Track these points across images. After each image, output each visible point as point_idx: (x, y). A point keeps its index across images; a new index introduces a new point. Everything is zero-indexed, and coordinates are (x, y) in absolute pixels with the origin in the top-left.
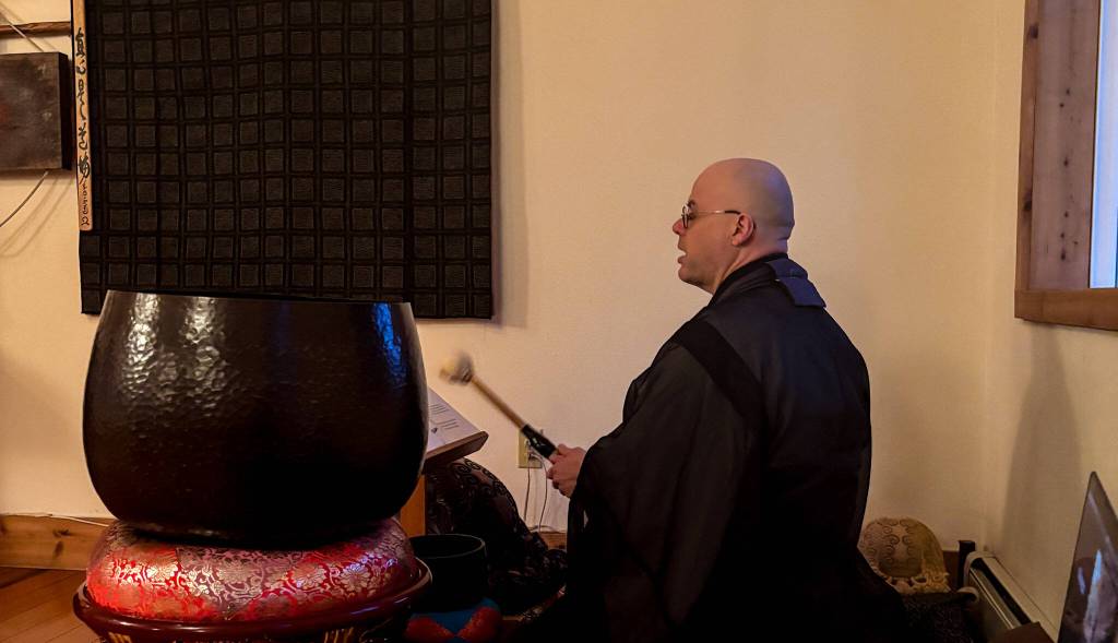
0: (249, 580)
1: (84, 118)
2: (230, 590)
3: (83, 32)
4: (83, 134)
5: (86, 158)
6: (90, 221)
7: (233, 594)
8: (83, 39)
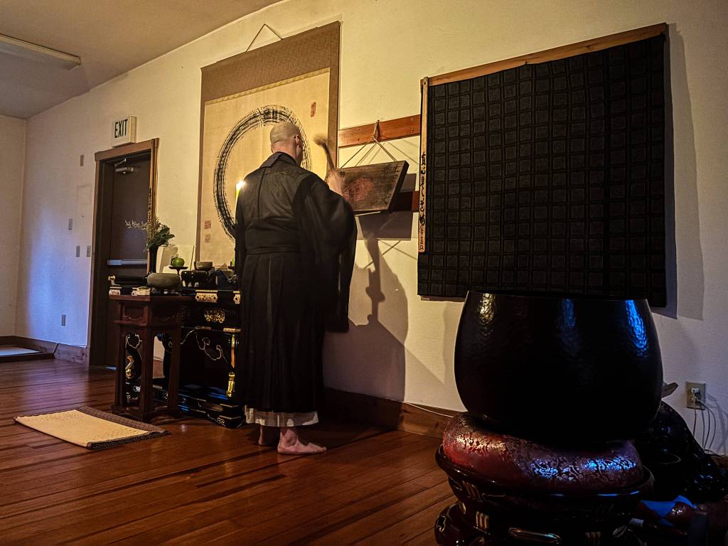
0: (549, 464)
1: (423, 196)
2: (539, 468)
3: (425, 153)
4: (422, 204)
5: (423, 216)
6: (424, 248)
7: (540, 470)
8: (425, 157)
